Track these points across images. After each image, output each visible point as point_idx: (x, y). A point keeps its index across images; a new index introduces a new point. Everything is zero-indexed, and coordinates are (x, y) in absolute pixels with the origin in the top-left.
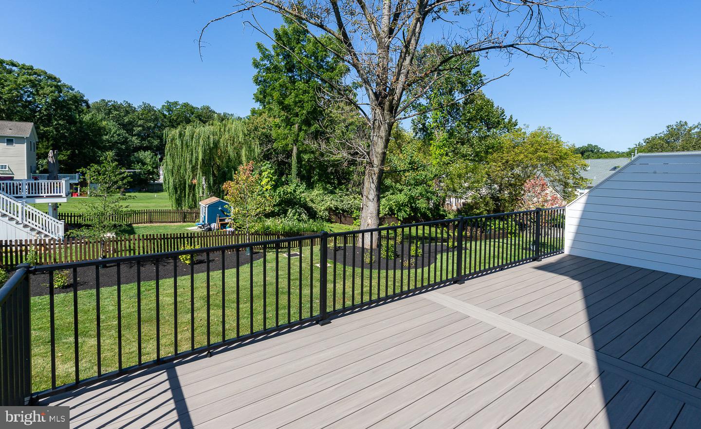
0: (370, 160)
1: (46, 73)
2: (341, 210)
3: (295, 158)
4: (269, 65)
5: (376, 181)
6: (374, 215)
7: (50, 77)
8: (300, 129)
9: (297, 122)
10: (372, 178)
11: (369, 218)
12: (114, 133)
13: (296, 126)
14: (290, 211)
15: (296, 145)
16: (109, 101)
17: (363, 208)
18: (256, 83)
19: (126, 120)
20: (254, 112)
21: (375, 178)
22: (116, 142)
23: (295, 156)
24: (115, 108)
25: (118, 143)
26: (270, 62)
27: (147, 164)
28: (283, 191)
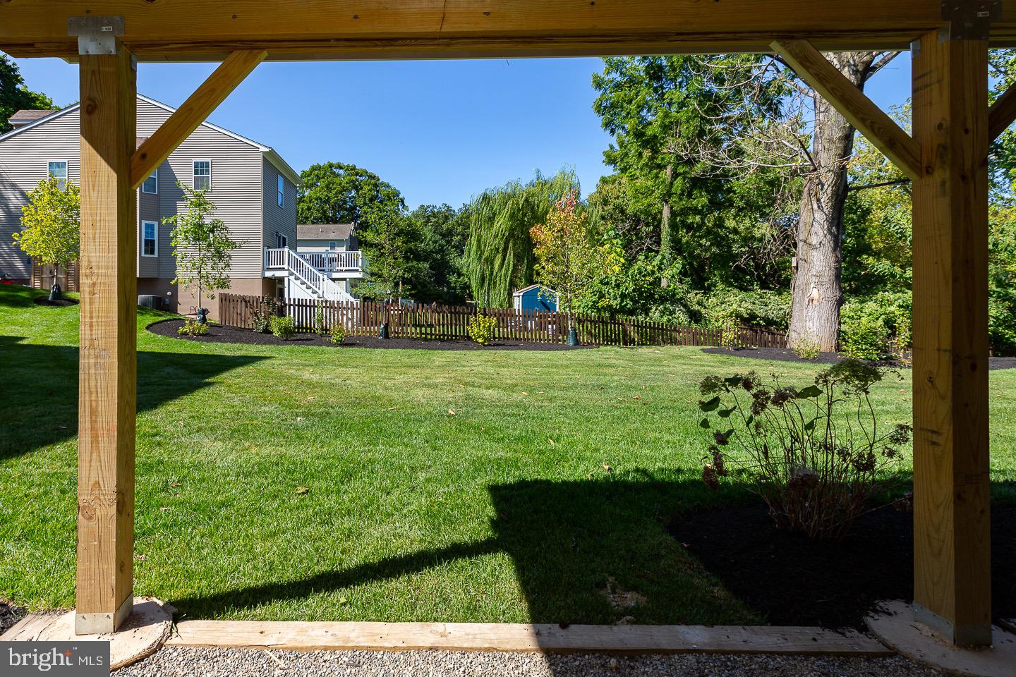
0: (813, 164)
1: (367, 172)
2: (763, 319)
3: (667, 226)
4: (619, 79)
5: (830, 204)
6: (826, 279)
7: (372, 177)
8: (675, 175)
9: (670, 163)
10: (818, 200)
11: (812, 285)
12: (430, 240)
13: (669, 168)
14: (654, 308)
15: (667, 202)
16: (428, 207)
17: (797, 268)
18: (599, 112)
19: (445, 227)
20: (604, 181)
21: (824, 198)
22: (431, 251)
23: (666, 224)
24: (434, 214)
25: (433, 252)
26: (621, 73)
27: (463, 275)
28: (638, 269)
